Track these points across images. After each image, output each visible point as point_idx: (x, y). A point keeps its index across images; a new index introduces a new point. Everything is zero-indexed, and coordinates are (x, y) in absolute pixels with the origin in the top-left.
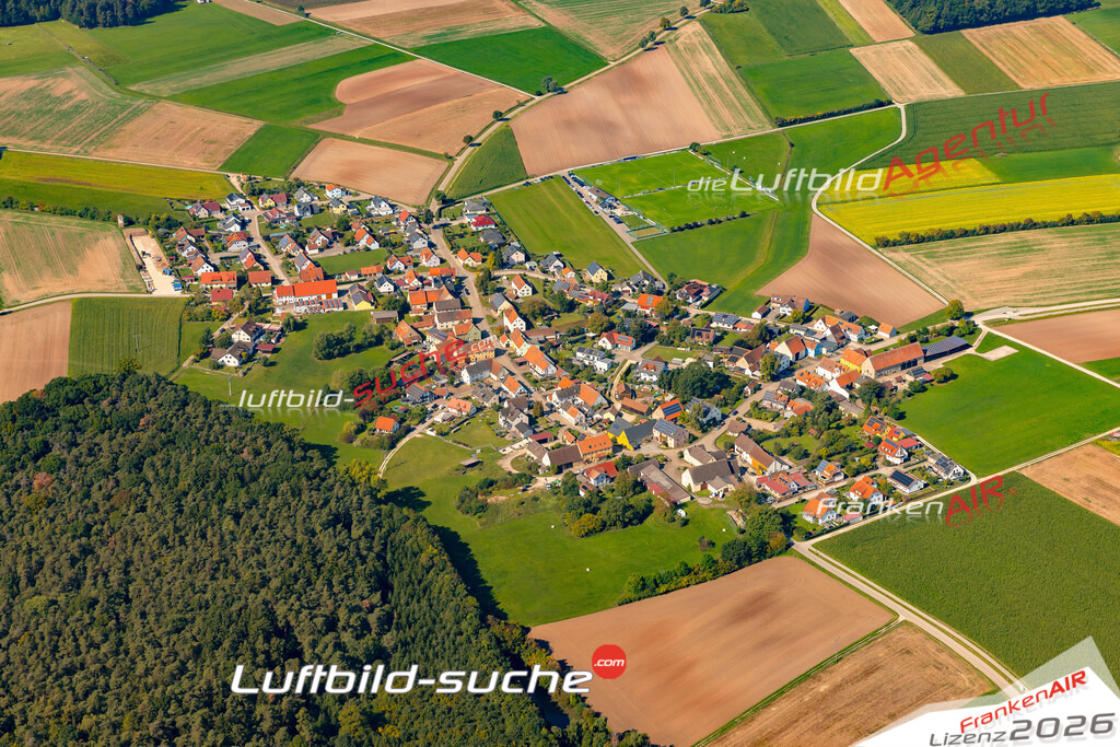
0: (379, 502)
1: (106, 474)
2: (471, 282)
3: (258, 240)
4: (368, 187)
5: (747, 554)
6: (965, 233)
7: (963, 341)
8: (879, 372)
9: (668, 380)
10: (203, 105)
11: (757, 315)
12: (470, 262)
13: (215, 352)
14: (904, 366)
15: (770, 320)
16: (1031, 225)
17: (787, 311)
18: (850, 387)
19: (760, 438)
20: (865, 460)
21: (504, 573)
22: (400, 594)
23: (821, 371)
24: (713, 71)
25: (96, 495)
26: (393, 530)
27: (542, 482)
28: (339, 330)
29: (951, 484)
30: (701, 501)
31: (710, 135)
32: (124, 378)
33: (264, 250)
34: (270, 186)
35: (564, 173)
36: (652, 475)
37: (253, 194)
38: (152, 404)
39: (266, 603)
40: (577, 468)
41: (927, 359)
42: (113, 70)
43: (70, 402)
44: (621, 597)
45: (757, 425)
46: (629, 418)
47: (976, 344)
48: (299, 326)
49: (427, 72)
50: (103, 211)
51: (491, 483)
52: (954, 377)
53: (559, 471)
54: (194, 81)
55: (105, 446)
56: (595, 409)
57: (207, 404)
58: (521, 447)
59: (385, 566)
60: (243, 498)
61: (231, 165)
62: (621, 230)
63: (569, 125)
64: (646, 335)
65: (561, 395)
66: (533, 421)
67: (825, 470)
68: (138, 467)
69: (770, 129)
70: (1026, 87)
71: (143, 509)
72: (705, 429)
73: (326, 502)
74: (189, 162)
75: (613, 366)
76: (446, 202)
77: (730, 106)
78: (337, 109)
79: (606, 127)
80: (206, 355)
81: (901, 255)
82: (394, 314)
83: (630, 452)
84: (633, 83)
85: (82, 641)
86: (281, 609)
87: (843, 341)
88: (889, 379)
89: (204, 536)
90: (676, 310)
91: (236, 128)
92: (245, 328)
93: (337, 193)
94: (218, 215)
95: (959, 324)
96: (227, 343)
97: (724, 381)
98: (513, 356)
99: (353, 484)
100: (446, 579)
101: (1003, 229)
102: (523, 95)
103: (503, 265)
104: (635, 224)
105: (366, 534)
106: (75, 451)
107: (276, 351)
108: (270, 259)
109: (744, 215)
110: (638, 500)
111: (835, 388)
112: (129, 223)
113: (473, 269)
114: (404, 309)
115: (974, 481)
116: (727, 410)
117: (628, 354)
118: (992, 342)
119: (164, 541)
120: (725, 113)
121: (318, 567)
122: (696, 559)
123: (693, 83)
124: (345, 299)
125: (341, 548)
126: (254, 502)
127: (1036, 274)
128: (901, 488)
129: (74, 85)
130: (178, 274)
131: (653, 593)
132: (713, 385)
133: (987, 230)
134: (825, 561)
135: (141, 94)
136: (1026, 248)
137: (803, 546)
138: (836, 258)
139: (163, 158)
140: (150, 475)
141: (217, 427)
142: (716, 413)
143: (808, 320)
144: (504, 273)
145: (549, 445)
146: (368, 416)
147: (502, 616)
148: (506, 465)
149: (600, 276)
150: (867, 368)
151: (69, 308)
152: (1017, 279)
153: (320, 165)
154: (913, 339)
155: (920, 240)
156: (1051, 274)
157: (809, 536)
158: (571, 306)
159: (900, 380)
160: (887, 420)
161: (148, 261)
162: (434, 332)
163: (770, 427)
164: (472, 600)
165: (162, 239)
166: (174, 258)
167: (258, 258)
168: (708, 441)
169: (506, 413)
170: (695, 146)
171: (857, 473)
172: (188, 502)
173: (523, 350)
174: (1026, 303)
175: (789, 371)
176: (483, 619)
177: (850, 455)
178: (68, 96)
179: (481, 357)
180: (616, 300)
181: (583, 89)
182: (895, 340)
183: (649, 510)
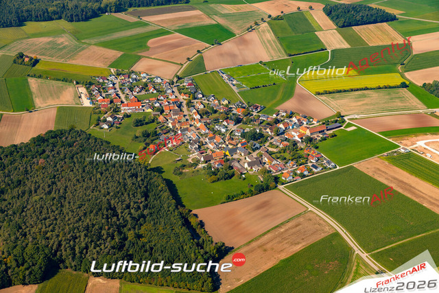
0: (148, 170)
1: (62, 160)
2: (184, 104)
3: (118, 89)
4: (154, 74)
5: (263, 189)
6: (345, 91)
7: (340, 125)
8: (312, 134)
9: (243, 135)
10: (105, 47)
11: (275, 116)
12: (185, 97)
13: (101, 124)
14: (320, 132)
15: (279, 117)
16: (366, 89)
17: (284, 114)
18: (302, 138)
19: (271, 154)
20: (303, 161)
21: (186, 193)
22: (151, 198)
23: (293, 133)
24: (270, 38)
25: (58, 166)
26: (151, 179)
27: (201, 166)
28: (141, 117)
29: (330, 169)
30: (250, 172)
31: (266, 59)
32: (70, 130)
33: (120, 93)
34: (124, 72)
35: (218, 70)
36: (236, 164)
37: (118, 75)
38: (78, 139)
39: (108, 200)
40: (212, 162)
41: (328, 130)
42: (77, 35)
43: (52, 138)
44: (222, 202)
45: (270, 149)
46: (230, 147)
47: (344, 126)
48: (128, 116)
49: (178, 37)
50: (69, 79)
51: (184, 166)
52: (336, 136)
53: (206, 162)
54: (102, 39)
55: (62, 151)
56: (219, 144)
57: (96, 139)
58: (195, 155)
59: (147, 190)
60: (104, 168)
61: (112, 66)
62: (234, 88)
63: (221, 55)
64: (238, 121)
65: (209, 139)
66: (199, 147)
67: (290, 164)
68: (72, 158)
69: (286, 57)
70: (371, 45)
71: (73, 171)
72: (254, 150)
73: (130, 170)
74: (98, 65)
75: (227, 130)
76: (179, 78)
77: (274, 50)
78: (148, 49)
79: (233, 56)
80: (98, 125)
81: (323, 97)
82: (159, 113)
83: (229, 157)
84: (243, 42)
85: (49, 210)
86: (112, 202)
87: (301, 124)
88: (315, 136)
89: (91, 179)
90: (249, 113)
91: (114, 54)
92: (111, 116)
93: (144, 75)
94: (106, 81)
95: (339, 119)
96: (105, 121)
97: (261, 135)
98: (195, 127)
99: (140, 165)
100: (166, 194)
101: (357, 90)
102: (208, 45)
103: (195, 98)
104: (239, 86)
105: (142, 180)
106: (53, 153)
107: (120, 124)
108: (121, 95)
109: (274, 84)
110: (230, 172)
111: (297, 138)
112: (77, 83)
113: (186, 99)
114: (162, 112)
115: (338, 168)
116: (262, 145)
117: (232, 127)
118: (349, 125)
119: (78, 180)
120: (272, 52)
121: (126, 190)
122: (246, 190)
123: (263, 42)
124: (144, 108)
125: (133, 184)
126: (108, 169)
127: (367, 104)
128: (314, 169)
129: (64, 40)
130: (92, 99)
131: (232, 200)
132: (258, 137)
133: (352, 90)
134: (287, 192)
135: (85, 43)
136: (364, 96)
137: (281, 187)
138: (303, 98)
139: (90, 63)
140: (76, 160)
141: (98, 146)
142: (258, 145)
143: (291, 117)
144: (195, 101)
145: (204, 155)
146: (148, 144)
147: (184, 206)
148: (190, 160)
149: (226, 102)
150: (308, 133)
151: (56, 109)
152: (360, 106)
153: (140, 66)
154: (324, 124)
155: (330, 93)
156: (371, 104)
157: (283, 184)
158: (216, 112)
159: (318, 136)
160: (312, 149)
161: (82, 95)
162: (171, 119)
163: (275, 150)
164: (174, 201)
165: (87, 89)
166: (91, 94)
167: (117, 95)
168: (255, 154)
169: (191, 144)
170: (261, 62)
171: (301, 165)
172: (87, 169)
173: (199, 125)
174: (362, 113)
175: (283, 133)
176: (177, 207)
177: (299, 159)
178: (62, 43)
179: (185, 127)
180: (230, 110)
181: (227, 43)
182: (318, 124)
183: (233, 175)
